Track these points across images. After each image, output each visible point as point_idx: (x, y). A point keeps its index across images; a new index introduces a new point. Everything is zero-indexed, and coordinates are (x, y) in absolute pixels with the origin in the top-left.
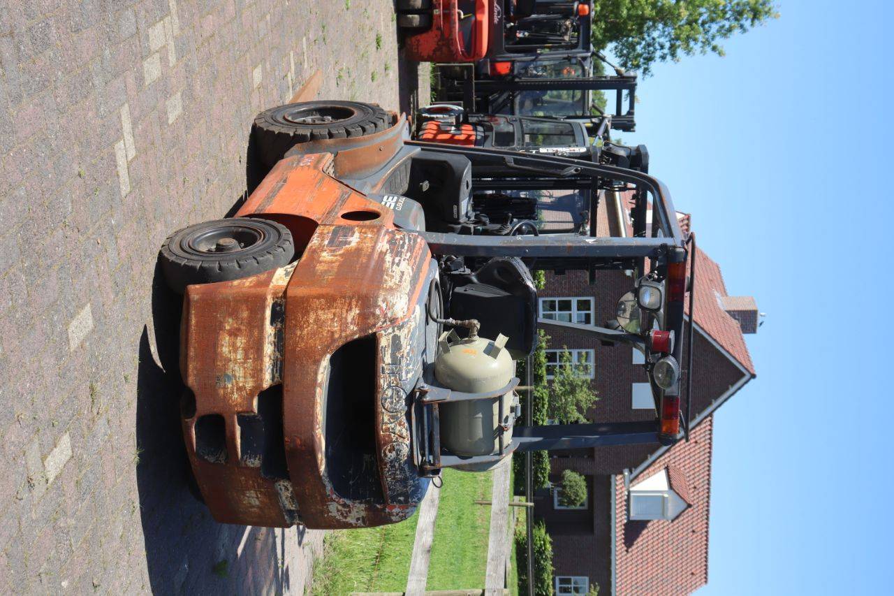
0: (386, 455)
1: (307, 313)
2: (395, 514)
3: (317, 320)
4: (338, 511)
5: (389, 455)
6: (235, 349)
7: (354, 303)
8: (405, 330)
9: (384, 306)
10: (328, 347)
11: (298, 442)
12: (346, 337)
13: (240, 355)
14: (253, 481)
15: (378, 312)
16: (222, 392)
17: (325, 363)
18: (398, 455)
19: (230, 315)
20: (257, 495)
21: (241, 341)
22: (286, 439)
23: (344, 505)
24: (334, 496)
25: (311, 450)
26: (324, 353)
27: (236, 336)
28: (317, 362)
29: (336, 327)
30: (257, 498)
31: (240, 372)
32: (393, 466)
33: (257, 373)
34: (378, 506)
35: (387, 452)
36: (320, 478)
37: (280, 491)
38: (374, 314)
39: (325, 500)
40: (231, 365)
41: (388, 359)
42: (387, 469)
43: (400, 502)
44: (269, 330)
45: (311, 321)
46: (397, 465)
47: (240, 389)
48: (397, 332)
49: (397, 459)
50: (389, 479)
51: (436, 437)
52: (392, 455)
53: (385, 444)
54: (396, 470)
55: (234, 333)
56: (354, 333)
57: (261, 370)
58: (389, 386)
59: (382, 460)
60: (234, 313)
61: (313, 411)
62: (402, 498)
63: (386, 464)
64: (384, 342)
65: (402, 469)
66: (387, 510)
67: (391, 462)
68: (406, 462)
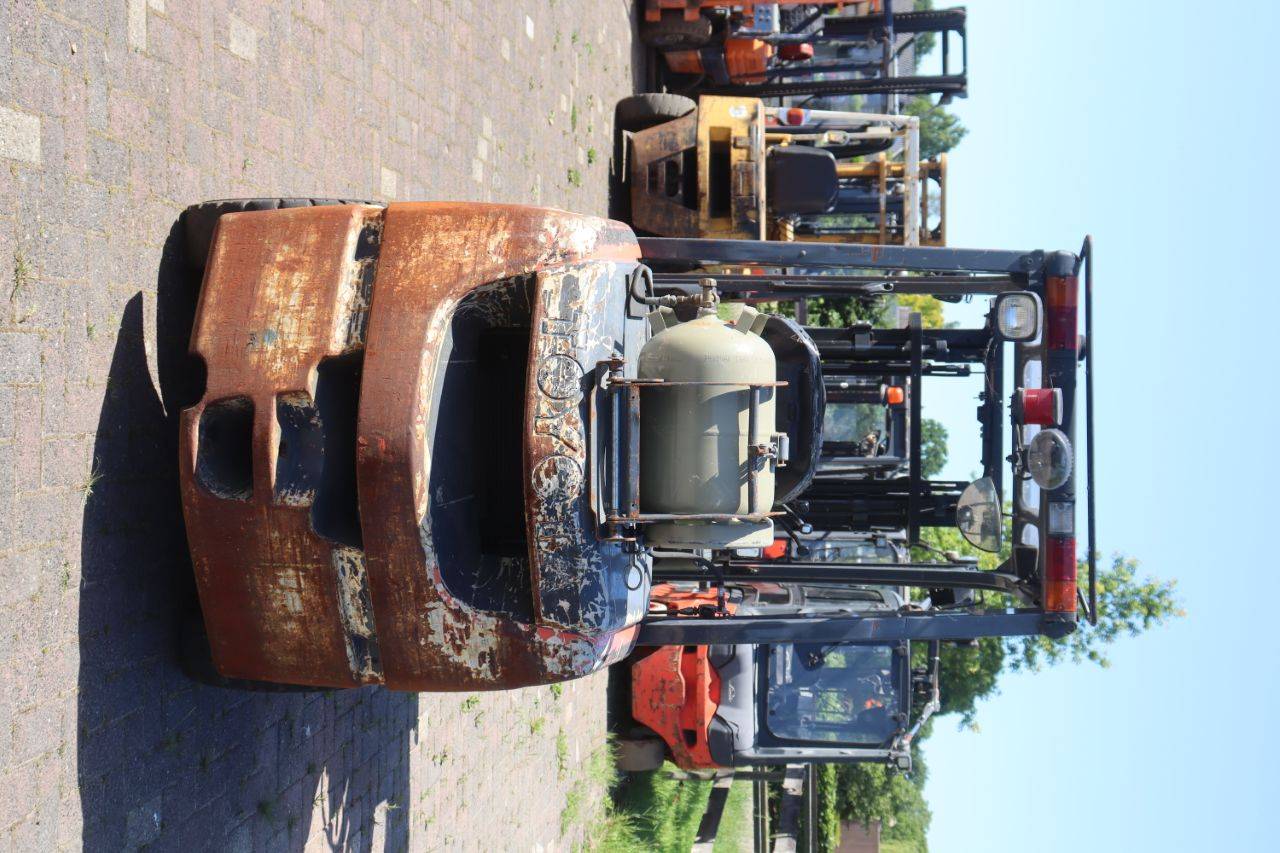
0: (540, 483)
1: (418, 234)
2: (551, 649)
3: (434, 248)
4: (447, 628)
5: (546, 481)
6: (287, 289)
7: (501, 223)
8: (589, 272)
9: (553, 231)
10: (450, 286)
11: (382, 445)
12: (484, 274)
13: (295, 300)
14: (294, 542)
15: (542, 238)
16: (254, 358)
17: (443, 314)
18: (562, 484)
19: (286, 240)
20: (299, 583)
21: (299, 279)
22: (361, 439)
23: (458, 615)
24: (440, 588)
25: (403, 465)
26: (441, 296)
27: (292, 270)
28: (428, 310)
29: (467, 257)
30: (299, 591)
31: (290, 326)
32: (552, 512)
33: (322, 327)
34: (522, 627)
35: (542, 474)
36: (416, 530)
37: (341, 575)
38: (535, 242)
39: (422, 596)
40: (277, 315)
41: (554, 311)
42: (540, 518)
43: (560, 613)
44: (350, 267)
45: (425, 247)
46: (559, 509)
47: (287, 353)
48: (573, 272)
49: (559, 495)
50: (543, 545)
51: (632, 456)
52: (552, 483)
53: (540, 457)
54: (557, 524)
55: (288, 267)
56: (498, 269)
57: (329, 322)
58: (554, 354)
59: (532, 494)
60: (293, 238)
61: (414, 390)
62: (565, 605)
63: (538, 505)
64: (549, 284)
65: (568, 522)
66: (537, 637)
67: (549, 500)
68: (575, 504)
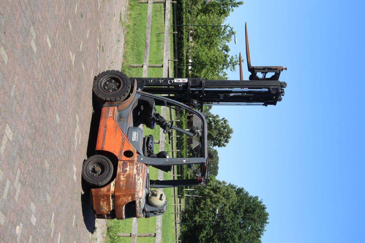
1: (119, 198)
3: (122, 199)
6: (104, 204)
7: (130, 196)
8: (142, 199)
9: (137, 196)
10: (125, 204)
12: (129, 201)
13: (105, 205)
15: (135, 197)
16: (102, 211)
17: (124, 207)
19: (102, 198)
21: (105, 203)
26: (124, 205)
27: (104, 202)
28: (123, 207)
29: (126, 200)
31: (105, 208)
33: (109, 208)
38: (135, 198)
40: (103, 207)
41: (138, 205)
44: (111, 200)
45: (121, 199)
47: (106, 211)
48: (140, 200)
55: (103, 201)
57: (110, 208)
58: (139, 209)
60: (103, 198)
64: (137, 202)
